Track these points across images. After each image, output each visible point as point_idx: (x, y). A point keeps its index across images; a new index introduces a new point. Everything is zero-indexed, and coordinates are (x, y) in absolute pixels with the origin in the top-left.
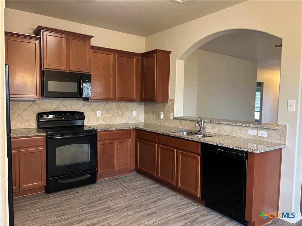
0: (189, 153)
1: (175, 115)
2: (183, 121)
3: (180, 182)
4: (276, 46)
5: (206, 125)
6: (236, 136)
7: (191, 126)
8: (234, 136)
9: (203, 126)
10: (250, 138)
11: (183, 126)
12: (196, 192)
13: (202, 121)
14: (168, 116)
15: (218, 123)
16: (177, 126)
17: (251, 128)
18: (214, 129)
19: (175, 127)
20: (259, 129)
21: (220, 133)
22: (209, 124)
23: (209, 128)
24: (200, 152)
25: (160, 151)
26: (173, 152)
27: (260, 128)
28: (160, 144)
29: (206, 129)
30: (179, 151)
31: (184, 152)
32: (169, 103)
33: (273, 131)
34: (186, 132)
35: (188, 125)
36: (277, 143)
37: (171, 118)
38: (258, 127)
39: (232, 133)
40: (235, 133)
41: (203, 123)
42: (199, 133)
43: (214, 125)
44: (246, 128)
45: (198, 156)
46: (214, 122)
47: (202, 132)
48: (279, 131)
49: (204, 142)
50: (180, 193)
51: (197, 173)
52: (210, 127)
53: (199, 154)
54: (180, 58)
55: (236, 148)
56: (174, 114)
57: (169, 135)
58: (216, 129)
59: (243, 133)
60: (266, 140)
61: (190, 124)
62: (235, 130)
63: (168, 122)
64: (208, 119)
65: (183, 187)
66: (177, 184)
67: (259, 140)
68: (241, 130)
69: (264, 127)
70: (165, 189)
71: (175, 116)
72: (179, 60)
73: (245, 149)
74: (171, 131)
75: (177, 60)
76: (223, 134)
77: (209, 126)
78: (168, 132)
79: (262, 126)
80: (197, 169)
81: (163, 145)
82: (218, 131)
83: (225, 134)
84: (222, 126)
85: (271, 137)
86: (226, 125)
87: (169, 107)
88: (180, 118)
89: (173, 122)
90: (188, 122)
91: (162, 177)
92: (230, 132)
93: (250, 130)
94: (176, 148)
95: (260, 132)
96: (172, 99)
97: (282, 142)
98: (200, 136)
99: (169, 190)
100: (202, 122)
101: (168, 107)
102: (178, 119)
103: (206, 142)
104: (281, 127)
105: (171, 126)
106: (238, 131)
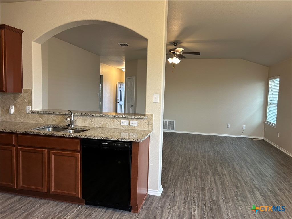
0: (65, 152)
1: (34, 108)
2: (45, 115)
3: (53, 187)
4: (121, 44)
5: (76, 118)
6: (109, 127)
7: (57, 121)
8: (107, 127)
9: (74, 119)
10: (122, 128)
11: (45, 121)
12: (76, 192)
13: (71, 114)
14: (22, 110)
15: (89, 116)
16: (37, 121)
17: (123, 119)
18: (86, 122)
19: (34, 122)
20: (130, 120)
21: (92, 125)
22: (79, 118)
23: (79, 121)
24: (79, 149)
25: (21, 155)
26: (43, 153)
27: (132, 118)
28: (20, 146)
29: (75, 122)
30: (50, 151)
31: (58, 152)
32: (23, 94)
33: (142, 120)
34: (52, 128)
35: (52, 119)
36: (146, 130)
37: (27, 113)
38: (130, 117)
39: (105, 125)
40: (107, 125)
41: (74, 116)
42: (69, 128)
43: (85, 118)
44: (119, 119)
45: (77, 153)
46: (85, 115)
47: (73, 126)
48: (147, 120)
49: (86, 137)
50: (52, 199)
51: (76, 172)
52: (81, 120)
53: (78, 152)
54: (37, 41)
55: (121, 140)
56: (31, 108)
57: (36, 134)
58: (87, 122)
59: (116, 124)
60: (136, 128)
61: (55, 118)
62: (108, 122)
63: (22, 118)
64: (77, 112)
65: (58, 191)
66: (49, 190)
67: (131, 129)
68: (114, 121)
69: (135, 118)
70: (30, 200)
71: (34, 110)
72: (35, 43)
73: (130, 140)
74: (34, 129)
75: (33, 42)
76: (95, 126)
77: (79, 119)
78: (31, 131)
79: (134, 116)
80: (76, 167)
81: (25, 146)
82: (90, 124)
83: (98, 126)
84: (94, 118)
85: (141, 125)
86: (99, 117)
87: (23, 99)
88: (41, 112)
89: (30, 117)
90: (52, 116)
91: (24, 186)
92: (103, 124)
93: (122, 121)
94: (46, 148)
95: (131, 122)
96: (28, 89)
97: (150, 129)
98: (71, 131)
99: (37, 199)
100: (72, 116)
101: (21, 99)
102: (38, 113)
103: (88, 137)
104: (148, 117)
105: (28, 122)
106: (111, 122)
